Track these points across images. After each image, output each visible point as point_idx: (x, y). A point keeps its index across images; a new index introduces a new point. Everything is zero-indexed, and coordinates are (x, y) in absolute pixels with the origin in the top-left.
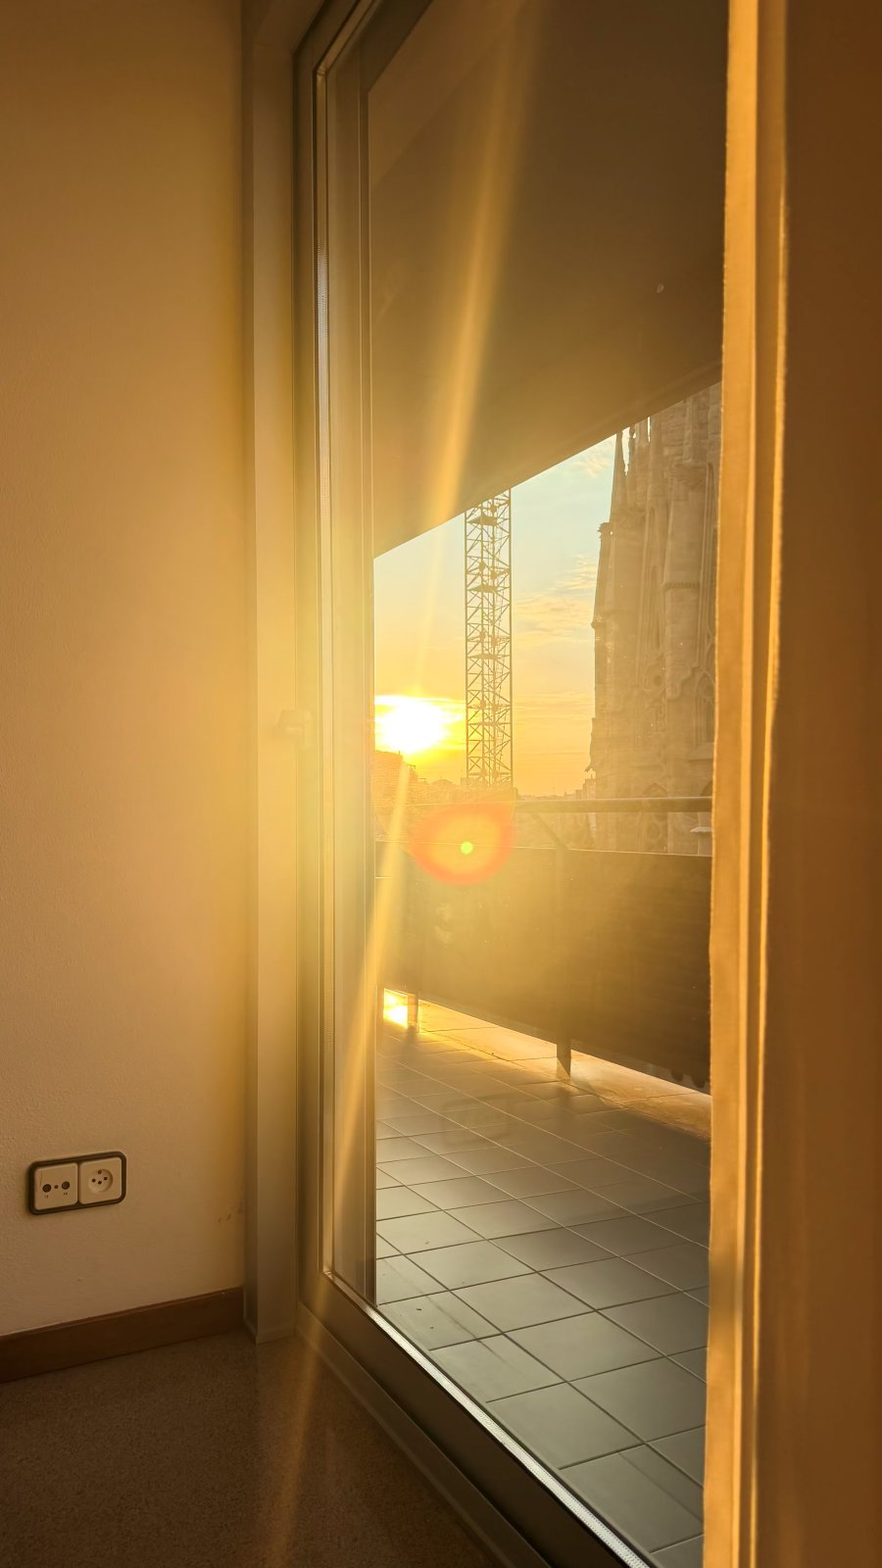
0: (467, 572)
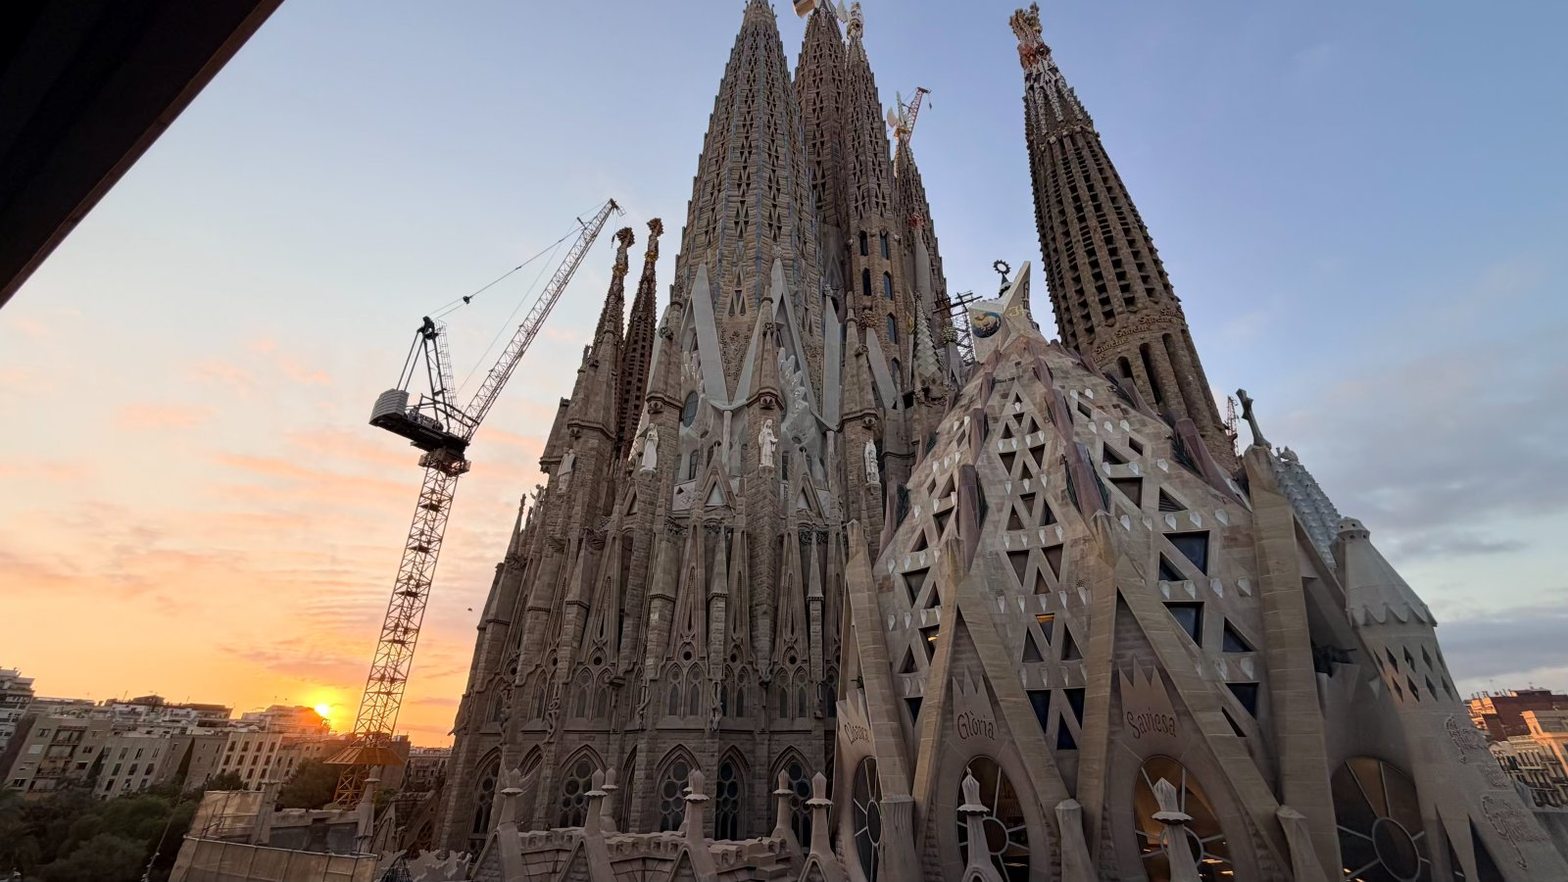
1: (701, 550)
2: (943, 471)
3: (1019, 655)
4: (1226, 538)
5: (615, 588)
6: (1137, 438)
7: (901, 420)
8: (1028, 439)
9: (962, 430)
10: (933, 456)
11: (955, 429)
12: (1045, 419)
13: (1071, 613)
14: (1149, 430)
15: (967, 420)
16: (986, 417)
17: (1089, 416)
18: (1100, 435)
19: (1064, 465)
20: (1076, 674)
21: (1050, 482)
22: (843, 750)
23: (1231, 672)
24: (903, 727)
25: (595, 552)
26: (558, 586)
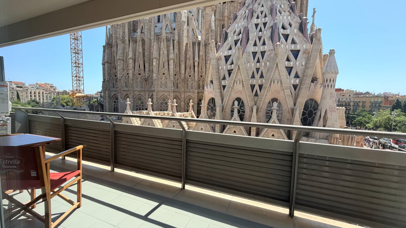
0: (71, 49)
1: (166, 46)
2: (238, 27)
3: (250, 77)
4: (303, 52)
5: (141, 55)
6: (292, 22)
7: (222, 8)
8: (263, 19)
9: (245, 14)
10: (236, 22)
11: (243, 14)
12: (269, 13)
13: (264, 68)
14: (295, 20)
15: (247, 11)
16: (253, 11)
17: (281, 14)
18: (282, 20)
19: (271, 29)
20: (262, 81)
21: (267, 33)
22: (206, 95)
23: (294, 82)
24: (221, 91)
25: (134, 44)
26: (125, 54)
